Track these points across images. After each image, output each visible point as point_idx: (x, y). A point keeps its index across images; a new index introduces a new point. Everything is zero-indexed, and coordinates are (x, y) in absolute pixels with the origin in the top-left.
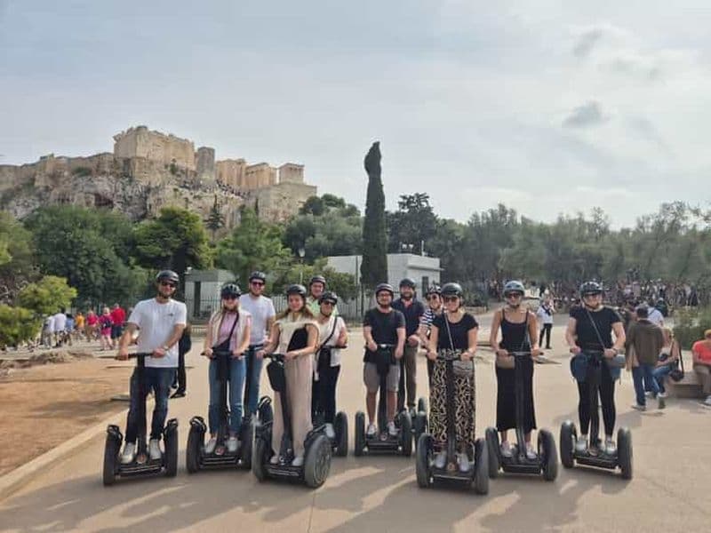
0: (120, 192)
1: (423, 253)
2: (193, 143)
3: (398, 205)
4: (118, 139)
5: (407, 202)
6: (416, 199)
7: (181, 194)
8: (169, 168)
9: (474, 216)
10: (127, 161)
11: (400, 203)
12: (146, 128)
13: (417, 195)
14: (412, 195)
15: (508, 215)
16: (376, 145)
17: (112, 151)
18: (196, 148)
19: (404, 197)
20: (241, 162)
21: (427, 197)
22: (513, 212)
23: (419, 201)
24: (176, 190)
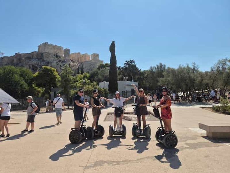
0: (40, 64)
1: (132, 81)
2: (63, 48)
3: (124, 64)
4: (39, 47)
5: (127, 63)
6: (130, 62)
7: (59, 64)
8: (55, 56)
9: (151, 67)
10: (42, 54)
11: (125, 63)
12: (47, 43)
13: (130, 60)
14: (129, 60)
15: (163, 67)
16: (113, 42)
17: (37, 51)
18: (64, 49)
19: (126, 61)
20: (79, 53)
21: (134, 61)
22: (165, 66)
23: (131, 63)
24: (57, 63)
